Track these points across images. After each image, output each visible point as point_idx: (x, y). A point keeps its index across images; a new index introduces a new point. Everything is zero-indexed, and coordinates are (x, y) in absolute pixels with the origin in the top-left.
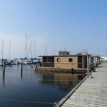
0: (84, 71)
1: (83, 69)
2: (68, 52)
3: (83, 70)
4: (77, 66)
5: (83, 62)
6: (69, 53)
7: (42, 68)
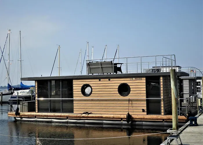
0: (166, 124)
1: (162, 116)
2: (116, 64)
3: (163, 120)
4: (145, 108)
5: (162, 94)
6: (118, 66)
7: (35, 117)
